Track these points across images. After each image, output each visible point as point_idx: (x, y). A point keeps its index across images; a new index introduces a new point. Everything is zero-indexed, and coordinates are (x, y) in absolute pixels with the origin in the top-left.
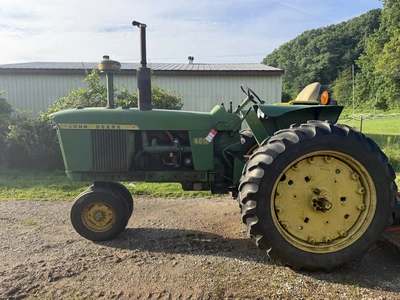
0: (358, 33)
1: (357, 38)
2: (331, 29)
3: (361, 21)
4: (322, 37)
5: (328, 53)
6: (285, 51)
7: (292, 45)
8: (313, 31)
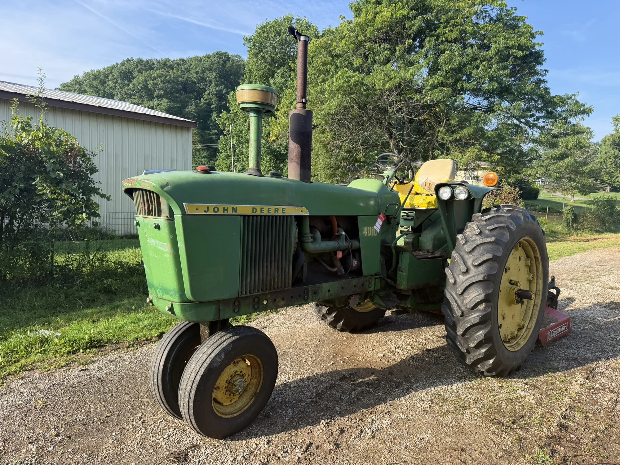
0: (203, 79)
1: (202, 86)
2: (166, 65)
3: (207, 64)
4: (155, 73)
5: (165, 100)
6: (96, 83)
7: (107, 76)
8: (140, 61)
